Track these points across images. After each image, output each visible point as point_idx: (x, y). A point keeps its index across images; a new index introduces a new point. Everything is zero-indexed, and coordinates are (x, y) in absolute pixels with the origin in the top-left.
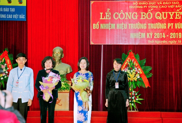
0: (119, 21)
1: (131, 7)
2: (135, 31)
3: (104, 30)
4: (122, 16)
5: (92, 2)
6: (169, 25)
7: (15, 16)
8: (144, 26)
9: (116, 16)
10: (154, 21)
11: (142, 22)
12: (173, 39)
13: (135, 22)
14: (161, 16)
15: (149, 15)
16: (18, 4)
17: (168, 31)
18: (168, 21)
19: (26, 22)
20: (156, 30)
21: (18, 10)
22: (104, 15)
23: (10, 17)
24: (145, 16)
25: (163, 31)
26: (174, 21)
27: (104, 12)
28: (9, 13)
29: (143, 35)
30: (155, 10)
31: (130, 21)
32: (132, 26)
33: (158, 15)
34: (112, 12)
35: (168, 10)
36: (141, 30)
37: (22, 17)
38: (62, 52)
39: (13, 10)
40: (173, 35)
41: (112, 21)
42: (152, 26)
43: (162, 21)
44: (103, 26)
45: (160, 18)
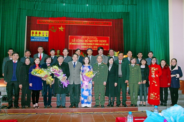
0: (78, 42)
1: (82, 38)
2: (83, 45)
3: (73, 45)
4: (79, 41)
5: (69, 36)
6: (93, 44)
7: (45, 40)
8: (85, 44)
9: (77, 41)
10: (89, 42)
11: (85, 43)
12: (94, 48)
13: (83, 43)
14: (91, 41)
15: (87, 41)
16: (46, 36)
17: (93, 46)
18: (93, 43)
19: (48, 42)
20: (89, 45)
21: (46, 38)
22: (73, 40)
23: (43, 40)
24: (86, 41)
25: (91, 46)
26: (95, 43)
27: (73, 39)
28: (43, 39)
29: (85, 47)
30: (89, 39)
31: (81, 42)
32: (82, 44)
33: (90, 41)
34: (76, 39)
35: (93, 39)
36: (85, 45)
37: (47, 40)
38: (59, 52)
39: (44, 38)
40: (94, 47)
41: (76, 42)
42: (88, 44)
43: (91, 43)
44: (73, 44)
45: (91, 42)
